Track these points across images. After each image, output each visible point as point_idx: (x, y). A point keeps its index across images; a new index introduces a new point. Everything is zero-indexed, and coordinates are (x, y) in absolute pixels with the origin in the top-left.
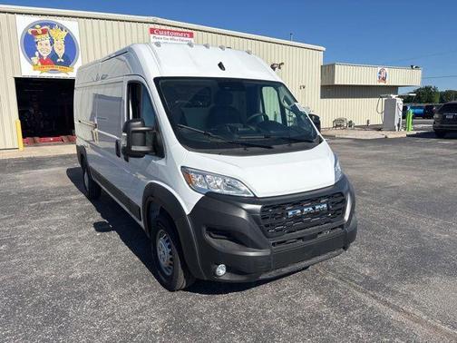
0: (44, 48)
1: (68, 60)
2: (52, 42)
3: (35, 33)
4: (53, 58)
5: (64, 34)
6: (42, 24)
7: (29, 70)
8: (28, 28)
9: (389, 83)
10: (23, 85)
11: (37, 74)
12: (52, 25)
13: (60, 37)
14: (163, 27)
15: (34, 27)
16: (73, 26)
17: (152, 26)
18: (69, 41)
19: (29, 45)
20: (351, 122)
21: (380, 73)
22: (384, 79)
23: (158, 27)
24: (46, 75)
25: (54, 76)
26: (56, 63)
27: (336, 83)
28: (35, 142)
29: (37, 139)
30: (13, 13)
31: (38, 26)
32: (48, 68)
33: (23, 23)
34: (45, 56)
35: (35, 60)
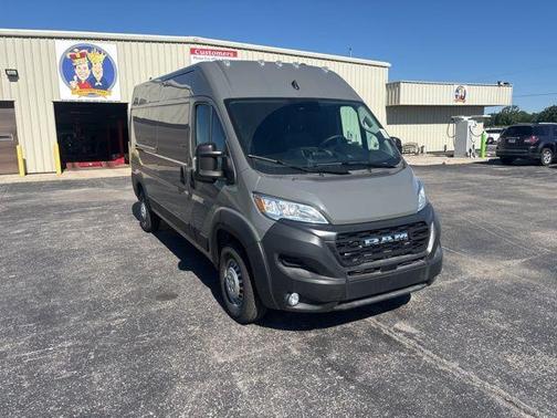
0: (82, 72)
1: (106, 84)
2: (90, 66)
3: (74, 57)
4: (91, 81)
5: (102, 57)
6: (80, 48)
7: (68, 94)
8: (66, 52)
9: (468, 102)
10: (61, 109)
11: (76, 98)
12: (90, 49)
13: (98, 60)
14: (205, 47)
15: (72, 51)
16: (111, 49)
17: (193, 46)
18: (108, 65)
19: (68, 69)
20: (423, 147)
21: (457, 91)
22: (463, 98)
23: (198, 47)
24: (84, 99)
25: (92, 99)
26: (94, 87)
27: (401, 103)
28: (73, 166)
29: (77, 164)
30: (52, 38)
31: (76, 50)
32: (86, 92)
33: (62, 47)
34: (83, 79)
35: (74, 84)
